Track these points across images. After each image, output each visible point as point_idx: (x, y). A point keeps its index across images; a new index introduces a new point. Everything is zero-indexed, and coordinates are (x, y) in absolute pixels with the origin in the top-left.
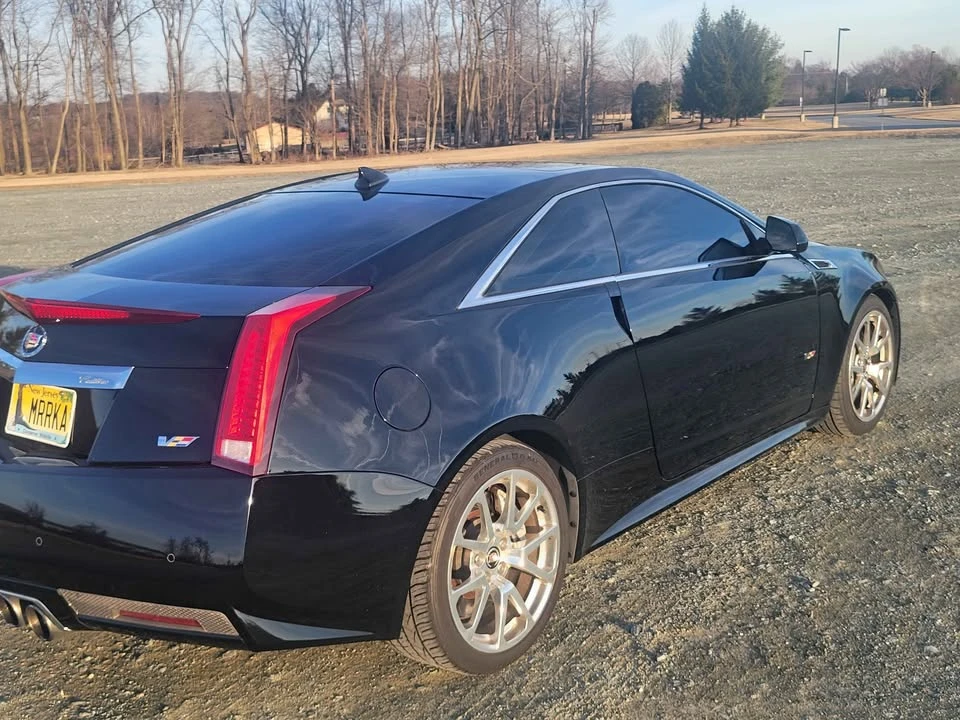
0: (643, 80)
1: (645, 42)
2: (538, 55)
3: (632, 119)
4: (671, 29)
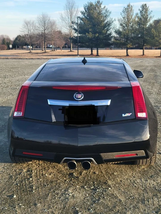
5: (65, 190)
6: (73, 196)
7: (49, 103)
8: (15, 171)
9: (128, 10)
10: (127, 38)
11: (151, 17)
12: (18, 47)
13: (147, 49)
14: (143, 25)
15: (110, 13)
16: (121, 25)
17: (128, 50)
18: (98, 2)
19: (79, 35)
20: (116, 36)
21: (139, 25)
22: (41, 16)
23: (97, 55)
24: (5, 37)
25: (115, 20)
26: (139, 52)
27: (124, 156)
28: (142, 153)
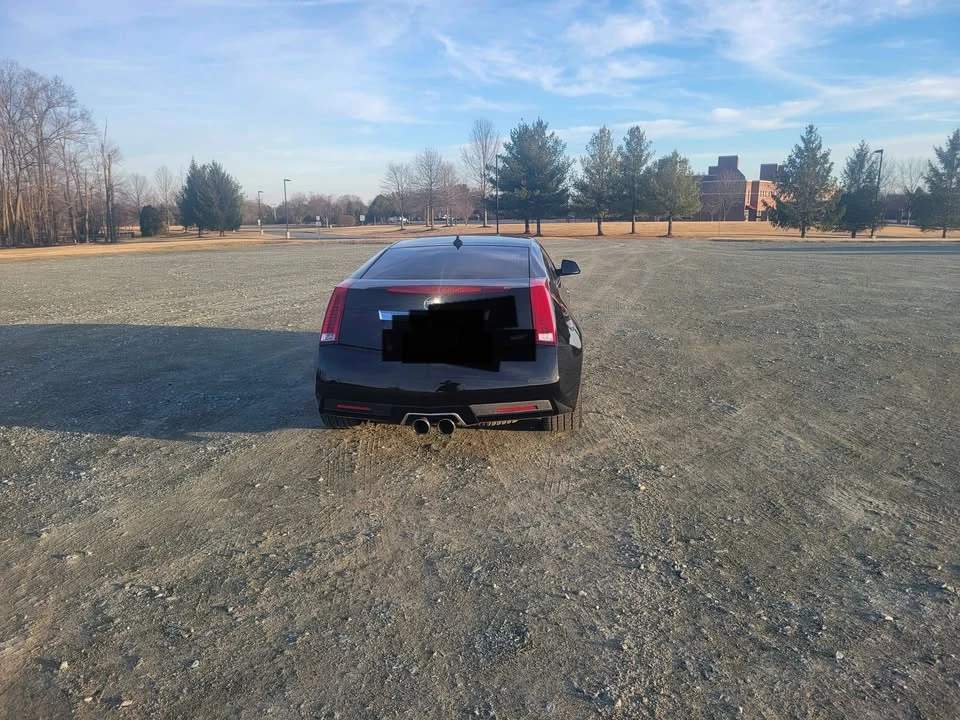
0: (146, 204)
1: (144, 179)
2: (67, 182)
3: (141, 230)
4: (163, 173)
5: (410, 471)
6: (422, 479)
7: (381, 318)
8: (329, 441)
9: (601, 139)
10: (599, 198)
11: (648, 155)
12: (378, 220)
13: (640, 220)
14: (634, 171)
15: (564, 147)
16: (587, 170)
17: (602, 223)
18: (540, 123)
19: (500, 193)
20: (576, 194)
21: (625, 170)
22: (424, 155)
23: (539, 234)
24: (352, 200)
25: (574, 161)
26: (625, 226)
27: (513, 409)
28: (545, 405)
